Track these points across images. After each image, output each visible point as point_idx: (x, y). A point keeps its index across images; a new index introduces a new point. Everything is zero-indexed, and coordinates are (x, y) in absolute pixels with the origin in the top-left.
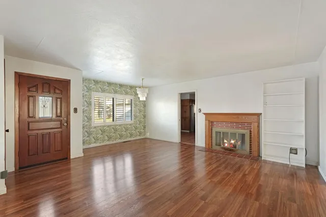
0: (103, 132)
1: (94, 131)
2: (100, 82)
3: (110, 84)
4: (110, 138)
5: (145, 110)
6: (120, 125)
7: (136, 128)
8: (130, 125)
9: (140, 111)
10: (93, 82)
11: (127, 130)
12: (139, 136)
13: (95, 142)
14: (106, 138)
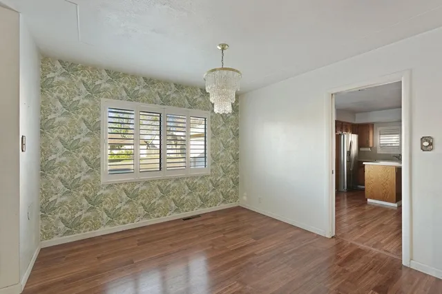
0: (132, 196)
1: (106, 196)
2: (125, 75)
3: (150, 81)
4: (150, 210)
5: (237, 145)
6: (177, 180)
7: (216, 186)
8: (203, 177)
9: (227, 147)
10: (105, 74)
11: (193, 188)
12: (224, 201)
13: (109, 223)
14: (141, 210)
